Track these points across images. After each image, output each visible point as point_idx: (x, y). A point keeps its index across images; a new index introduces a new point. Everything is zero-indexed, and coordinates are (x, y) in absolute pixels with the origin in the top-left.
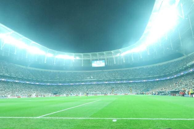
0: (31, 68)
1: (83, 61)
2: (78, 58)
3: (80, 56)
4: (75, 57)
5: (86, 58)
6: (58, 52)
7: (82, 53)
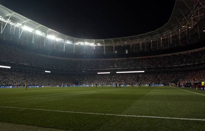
0: (51, 57)
1: (105, 48)
2: (99, 45)
3: (101, 43)
4: (96, 44)
5: (108, 45)
6: (77, 38)
7: (104, 39)
